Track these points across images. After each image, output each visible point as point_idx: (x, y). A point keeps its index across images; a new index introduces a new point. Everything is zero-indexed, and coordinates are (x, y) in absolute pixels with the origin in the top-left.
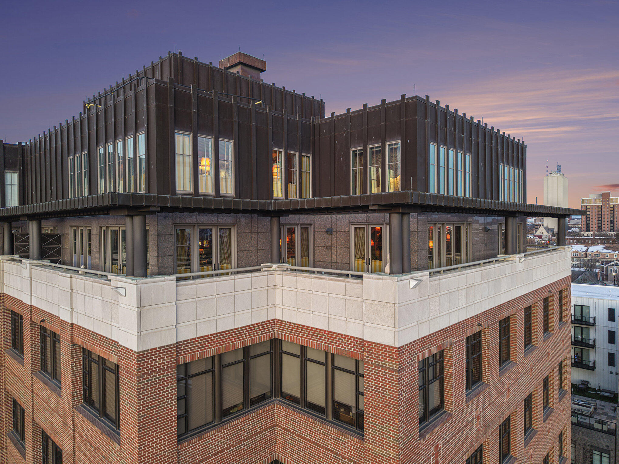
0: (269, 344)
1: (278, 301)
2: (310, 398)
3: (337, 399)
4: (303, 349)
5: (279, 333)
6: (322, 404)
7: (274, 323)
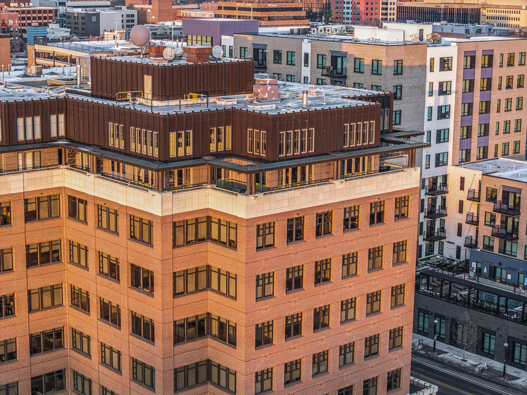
0: (206, 218)
1: (210, 201)
2: (222, 240)
3: (230, 239)
4: (219, 220)
5: (210, 214)
6: (226, 241)
7: (208, 209)
